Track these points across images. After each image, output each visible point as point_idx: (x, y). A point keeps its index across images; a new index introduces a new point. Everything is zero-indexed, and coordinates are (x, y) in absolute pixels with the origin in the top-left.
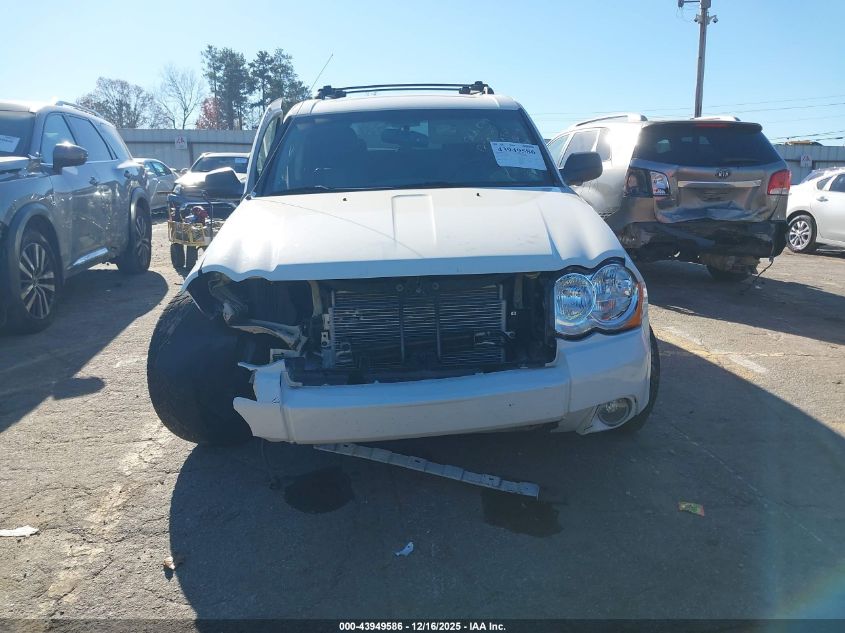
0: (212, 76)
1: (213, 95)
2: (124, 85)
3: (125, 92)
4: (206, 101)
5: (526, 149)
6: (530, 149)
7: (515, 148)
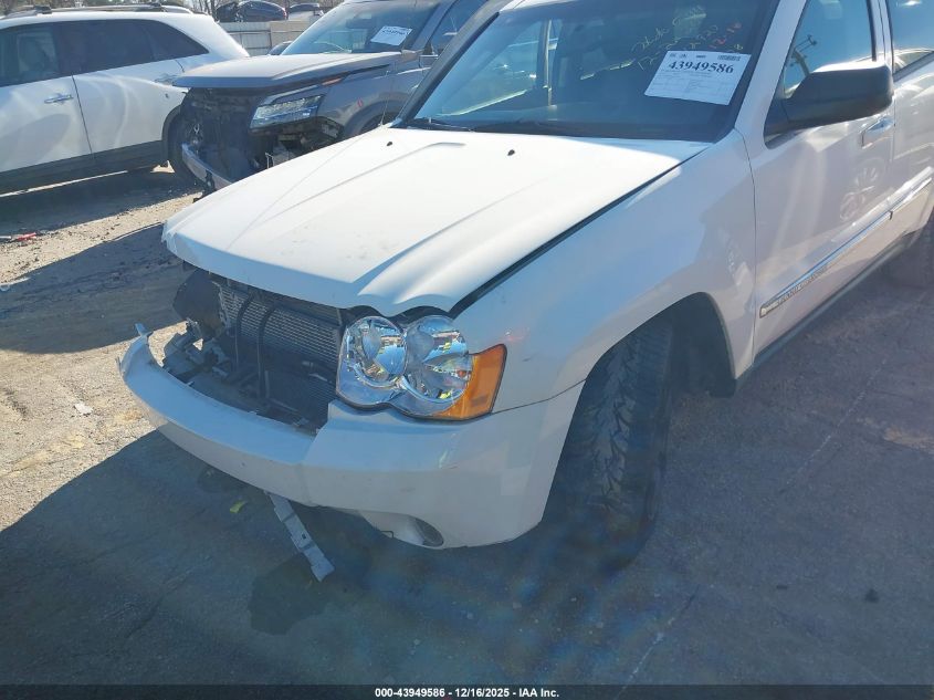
5: (722, 62)
6: (728, 63)
7: (703, 61)
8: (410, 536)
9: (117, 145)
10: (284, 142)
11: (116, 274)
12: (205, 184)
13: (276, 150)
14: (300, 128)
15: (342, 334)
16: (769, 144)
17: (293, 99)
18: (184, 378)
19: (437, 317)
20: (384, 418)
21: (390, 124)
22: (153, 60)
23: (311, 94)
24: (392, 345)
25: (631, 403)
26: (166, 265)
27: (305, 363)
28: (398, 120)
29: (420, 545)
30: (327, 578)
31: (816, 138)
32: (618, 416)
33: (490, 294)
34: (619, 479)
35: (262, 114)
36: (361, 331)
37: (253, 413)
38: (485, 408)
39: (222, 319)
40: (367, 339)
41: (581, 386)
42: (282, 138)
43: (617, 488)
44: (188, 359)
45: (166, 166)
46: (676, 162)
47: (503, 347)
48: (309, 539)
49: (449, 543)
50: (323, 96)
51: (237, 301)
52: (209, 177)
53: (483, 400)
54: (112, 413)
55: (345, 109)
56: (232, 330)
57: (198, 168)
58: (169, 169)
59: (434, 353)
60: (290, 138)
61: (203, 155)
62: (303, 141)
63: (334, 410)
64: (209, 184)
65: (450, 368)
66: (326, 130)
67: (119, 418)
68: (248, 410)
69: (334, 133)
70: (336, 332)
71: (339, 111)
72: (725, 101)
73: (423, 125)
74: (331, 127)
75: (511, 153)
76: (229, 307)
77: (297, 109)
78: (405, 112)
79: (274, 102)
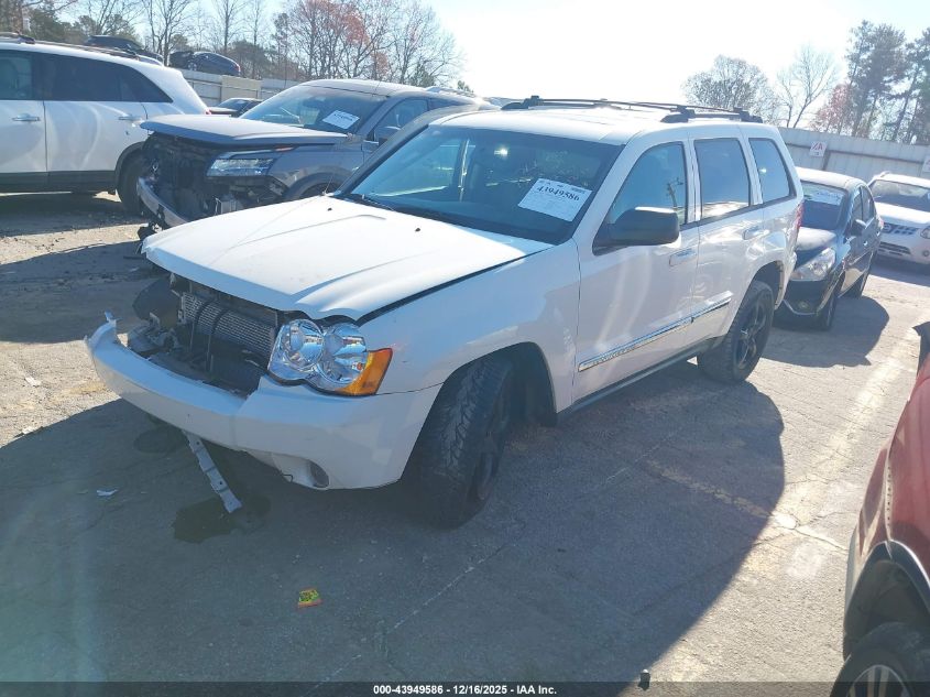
0: (855, 59)
1: (849, 81)
2: (741, 64)
3: (741, 71)
4: (838, 87)
5: (573, 192)
6: (576, 194)
7: (560, 189)
8: (304, 479)
9: (83, 168)
10: (234, 192)
11: (61, 280)
12: (157, 216)
13: (226, 197)
14: (250, 183)
15: (277, 331)
16: (596, 253)
17: (250, 158)
18: (144, 355)
19: (346, 325)
20: (301, 389)
21: (332, 194)
22: (121, 100)
23: (267, 156)
24: (313, 341)
25: (473, 406)
26: (108, 280)
27: (244, 351)
28: (339, 192)
29: (311, 486)
30: (236, 511)
31: (626, 254)
32: (463, 413)
33: (386, 315)
34: (458, 455)
35: (219, 166)
36: (291, 332)
37: (199, 382)
38: (373, 390)
39: (180, 317)
40: (294, 337)
41: (440, 386)
42: (232, 188)
43: (456, 463)
44: (149, 341)
45: (114, 194)
46: (524, 254)
47: (390, 352)
48: (225, 484)
49: (333, 485)
50: (275, 160)
51: (196, 304)
52: (161, 211)
53: (371, 384)
54: (60, 388)
55: (291, 174)
56: (189, 325)
57: (151, 201)
58: (116, 198)
59: (343, 350)
60: (238, 189)
61: (157, 191)
62: (251, 193)
63: (264, 382)
64: (160, 216)
65: (353, 363)
66: (273, 188)
67: (65, 392)
68: (197, 379)
69: (279, 192)
70: (272, 331)
71: (287, 174)
72: (569, 218)
73: (357, 199)
74: (278, 186)
75: (418, 230)
76: (188, 306)
77: (252, 166)
78: (345, 186)
79: (231, 158)
